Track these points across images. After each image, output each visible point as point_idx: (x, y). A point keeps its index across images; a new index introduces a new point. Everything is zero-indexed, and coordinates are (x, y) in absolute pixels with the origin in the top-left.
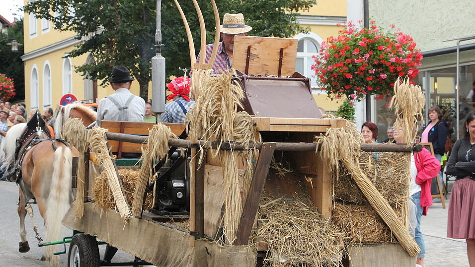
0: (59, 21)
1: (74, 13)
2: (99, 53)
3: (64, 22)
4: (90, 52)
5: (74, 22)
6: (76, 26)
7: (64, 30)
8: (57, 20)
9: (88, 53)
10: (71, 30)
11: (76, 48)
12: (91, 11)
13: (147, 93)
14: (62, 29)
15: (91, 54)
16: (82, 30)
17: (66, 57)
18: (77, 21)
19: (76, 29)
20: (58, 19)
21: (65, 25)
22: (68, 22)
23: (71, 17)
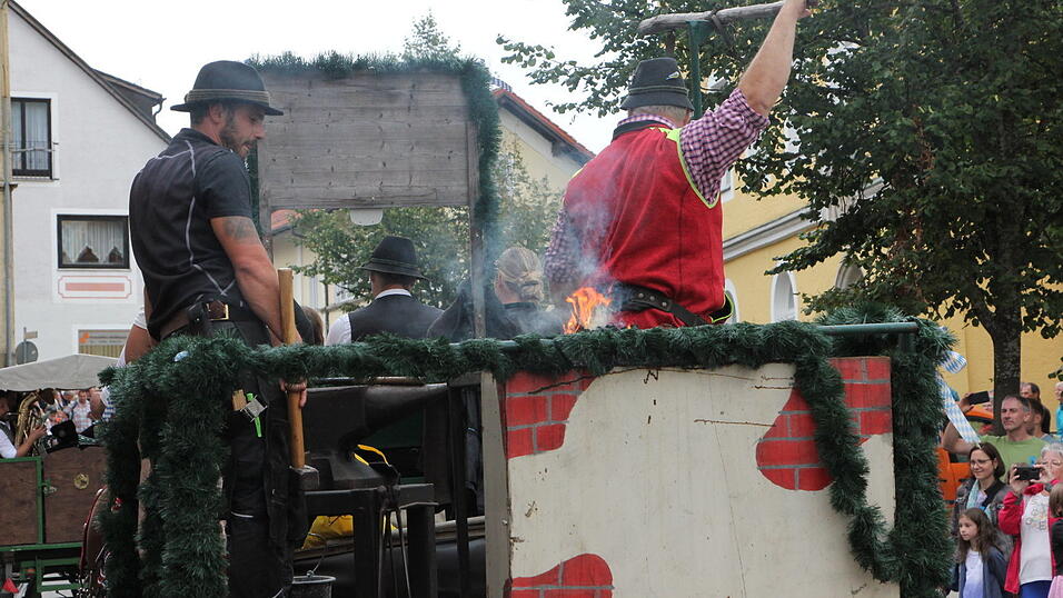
0: (755, 168)
1: (795, 144)
2: (871, 253)
3: (768, 171)
4: (845, 254)
5: (797, 171)
6: (802, 179)
7: (769, 192)
8: (748, 166)
9: (840, 256)
10: (788, 191)
11: (806, 244)
12: (843, 136)
13: (1019, 366)
14: (764, 190)
15: (848, 257)
16: (820, 192)
17: (777, 271)
18: (805, 166)
19: (802, 188)
20: (753, 163)
21: (772, 180)
22: (780, 170)
23: (789, 156)
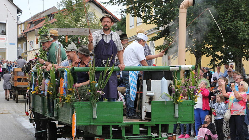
0: (146, 18)
1: (154, 13)
2: (170, 37)
3: (148, 19)
4: (165, 37)
5: (155, 19)
6: (156, 21)
7: (149, 23)
8: (144, 17)
10: (153, 23)
11: (156, 35)
12: (165, 12)
13: (201, 63)
14: (147, 23)
15: (165, 38)
16: (159, 23)
17: (150, 41)
18: (157, 18)
19: (156, 23)
20: (145, 17)
21: (149, 21)
22: (151, 19)
23: (153, 16)
